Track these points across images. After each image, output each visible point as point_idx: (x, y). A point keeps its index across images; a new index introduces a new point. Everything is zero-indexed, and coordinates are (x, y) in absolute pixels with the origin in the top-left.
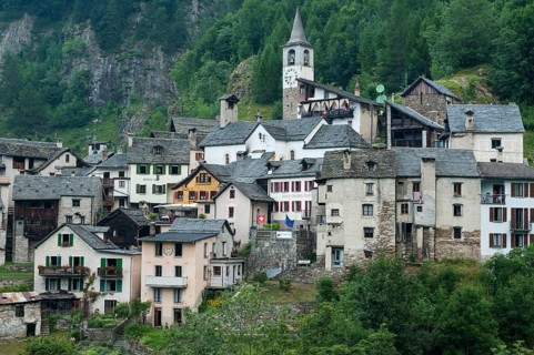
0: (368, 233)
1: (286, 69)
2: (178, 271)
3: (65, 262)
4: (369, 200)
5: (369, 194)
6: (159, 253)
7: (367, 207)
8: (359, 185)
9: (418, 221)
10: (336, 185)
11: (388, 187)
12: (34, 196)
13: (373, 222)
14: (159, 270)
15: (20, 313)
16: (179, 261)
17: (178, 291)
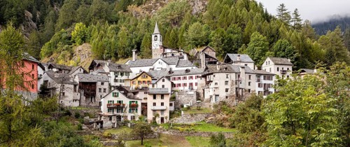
0: (227, 90)
1: (153, 42)
2: (162, 104)
3: (116, 102)
4: (227, 80)
5: (227, 77)
6: (155, 98)
7: (227, 82)
8: (225, 75)
9: (240, 87)
10: (217, 75)
11: (233, 76)
12: (87, 81)
13: (228, 87)
14: (154, 104)
15: (111, 119)
16: (162, 101)
17: (162, 111)
